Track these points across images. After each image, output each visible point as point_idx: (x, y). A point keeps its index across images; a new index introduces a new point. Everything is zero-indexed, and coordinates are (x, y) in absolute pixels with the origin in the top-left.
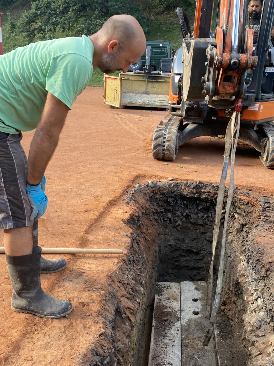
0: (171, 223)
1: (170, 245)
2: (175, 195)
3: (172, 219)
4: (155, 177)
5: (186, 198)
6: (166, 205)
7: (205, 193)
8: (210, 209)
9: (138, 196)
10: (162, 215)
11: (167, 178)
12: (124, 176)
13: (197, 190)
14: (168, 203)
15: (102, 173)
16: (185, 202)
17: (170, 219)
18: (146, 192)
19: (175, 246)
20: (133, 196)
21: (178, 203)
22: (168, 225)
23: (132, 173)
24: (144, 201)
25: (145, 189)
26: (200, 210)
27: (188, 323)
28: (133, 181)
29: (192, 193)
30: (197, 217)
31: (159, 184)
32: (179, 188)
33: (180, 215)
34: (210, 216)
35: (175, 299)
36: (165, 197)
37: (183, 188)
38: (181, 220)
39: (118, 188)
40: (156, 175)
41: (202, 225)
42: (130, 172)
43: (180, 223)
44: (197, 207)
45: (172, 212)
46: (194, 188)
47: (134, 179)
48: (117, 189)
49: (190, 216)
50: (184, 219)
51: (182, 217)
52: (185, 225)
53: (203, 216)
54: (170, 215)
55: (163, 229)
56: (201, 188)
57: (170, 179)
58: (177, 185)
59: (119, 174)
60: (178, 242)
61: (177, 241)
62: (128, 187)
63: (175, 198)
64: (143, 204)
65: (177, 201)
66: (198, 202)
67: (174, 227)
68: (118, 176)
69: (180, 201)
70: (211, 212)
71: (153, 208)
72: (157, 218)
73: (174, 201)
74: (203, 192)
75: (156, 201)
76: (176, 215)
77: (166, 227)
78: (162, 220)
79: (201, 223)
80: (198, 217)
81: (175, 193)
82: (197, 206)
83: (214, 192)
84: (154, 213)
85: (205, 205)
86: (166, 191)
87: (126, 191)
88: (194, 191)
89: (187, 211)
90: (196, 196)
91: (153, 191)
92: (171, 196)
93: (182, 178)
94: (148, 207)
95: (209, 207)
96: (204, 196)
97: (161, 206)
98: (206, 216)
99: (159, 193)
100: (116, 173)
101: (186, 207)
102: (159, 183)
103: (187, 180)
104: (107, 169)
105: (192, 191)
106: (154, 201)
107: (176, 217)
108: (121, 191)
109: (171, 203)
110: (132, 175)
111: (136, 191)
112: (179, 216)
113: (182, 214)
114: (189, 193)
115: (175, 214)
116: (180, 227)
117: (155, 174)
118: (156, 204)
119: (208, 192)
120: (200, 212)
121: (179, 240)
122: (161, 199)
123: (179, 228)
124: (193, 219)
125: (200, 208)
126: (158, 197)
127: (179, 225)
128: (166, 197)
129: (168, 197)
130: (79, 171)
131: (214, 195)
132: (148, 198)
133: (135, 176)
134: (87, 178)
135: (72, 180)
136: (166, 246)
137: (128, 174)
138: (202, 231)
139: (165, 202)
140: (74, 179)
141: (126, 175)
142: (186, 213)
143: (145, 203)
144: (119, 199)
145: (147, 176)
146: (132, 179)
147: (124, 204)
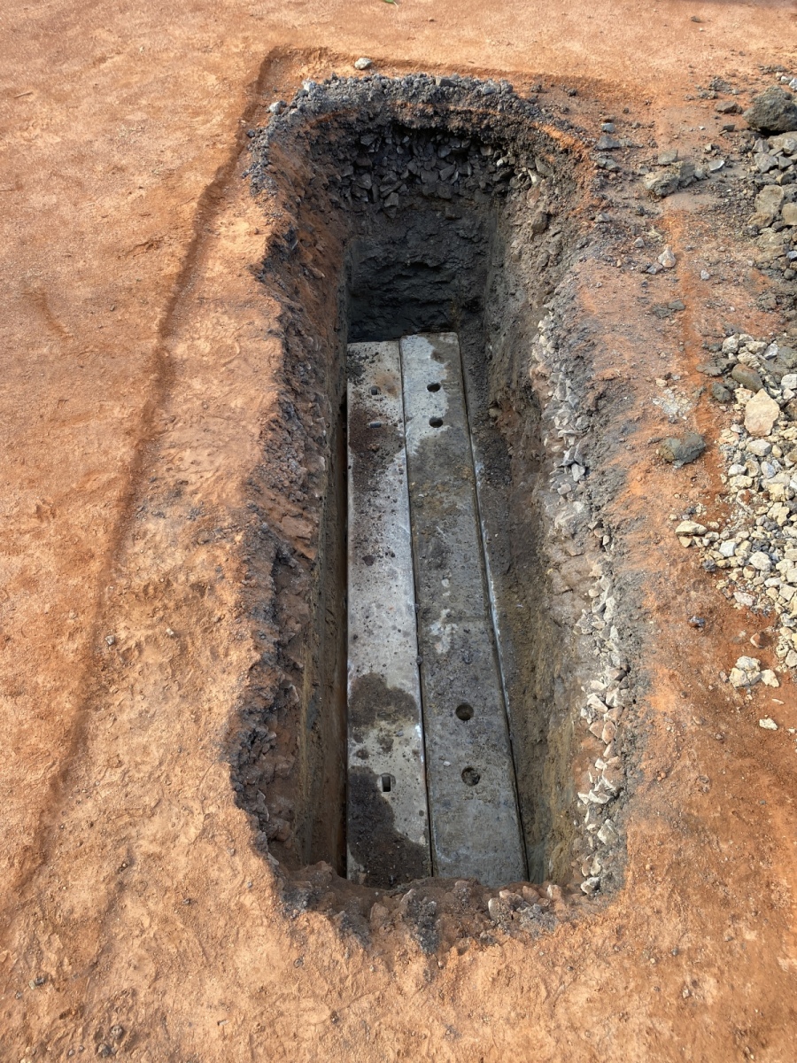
0: (371, 200)
1: (374, 259)
2: (380, 126)
3: (374, 191)
4: (320, 56)
5: (409, 130)
6: (355, 154)
7: (458, 113)
8: (470, 153)
9: (281, 148)
10: (347, 183)
11: (355, 59)
12: (232, 62)
13: (437, 105)
14: (363, 149)
15: (165, 56)
16: (406, 139)
17: (370, 192)
18: (302, 131)
19: (385, 259)
20: (266, 156)
21: (387, 144)
22: (365, 208)
23: (253, 48)
24: (299, 164)
25: (298, 121)
26: (444, 159)
27: (421, 450)
28: (260, 85)
29: (424, 115)
30: (436, 177)
31: (333, 92)
32: (389, 103)
33: (395, 179)
34: (469, 173)
35: (391, 390)
36: (351, 134)
37: (399, 102)
38: (395, 191)
39: (222, 125)
40: (321, 49)
41: (449, 200)
42: (246, 39)
43: (394, 200)
44: (436, 151)
45: (373, 169)
46: (428, 102)
47: (260, 76)
48: (219, 131)
49: (420, 178)
50: (404, 188)
51: (399, 183)
52: (408, 203)
53: (451, 177)
54: (367, 181)
55: (352, 221)
56: (448, 100)
57: (362, 62)
58: (383, 91)
59: (216, 57)
60: (391, 247)
61: (388, 246)
62: (250, 112)
63: (380, 133)
64: (296, 171)
65: (384, 139)
66: (439, 138)
67: (381, 210)
68: (214, 69)
69: (393, 137)
70: (472, 162)
71: (322, 172)
72: (335, 198)
73: (376, 141)
74: (453, 112)
75: (330, 150)
76: (385, 179)
77: (360, 215)
78: (349, 198)
79: (448, 195)
80: (440, 177)
81: (379, 121)
82: (438, 146)
83: (481, 110)
84: (327, 187)
86: (353, 118)
87: (244, 136)
88: (430, 110)
89: (411, 166)
90: (433, 125)
91: (320, 122)
92: (369, 129)
93: (394, 57)
94: (311, 175)
95: (468, 149)
96: (455, 123)
97: (345, 160)
98: (460, 174)
99: (336, 125)
100: (206, 50)
101: (409, 153)
102: (333, 85)
103: (409, 64)
104: (177, 33)
105: (422, 111)
106: (324, 153)
107: (386, 184)
108: (229, 138)
109: (369, 147)
110: (253, 56)
111: (272, 135)
112: (391, 183)
113: (398, 174)
114: (416, 115)
115: (382, 177)
116: (395, 209)
117: (317, 46)
118: (329, 158)
119: (465, 112)
120: (444, 164)
121: (394, 243)
122: (343, 142)
123: (392, 213)
124: (426, 187)
125: (443, 154)
126: (333, 138)
127: (392, 206)
128: (356, 132)
129: (361, 134)
130: (98, 53)
131: (481, 121)
132: (308, 148)
133: (262, 57)
134: (127, 85)
135: (84, 97)
136: (364, 263)
137: (241, 54)
138: (448, 213)
139: (353, 146)
140: (89, 95)
141: (237, 59)
142: (410, 171)
143: (301, 167)
144: (229, 173)
145: (296, 53)
146: (256, 79)
147: (247, 193)
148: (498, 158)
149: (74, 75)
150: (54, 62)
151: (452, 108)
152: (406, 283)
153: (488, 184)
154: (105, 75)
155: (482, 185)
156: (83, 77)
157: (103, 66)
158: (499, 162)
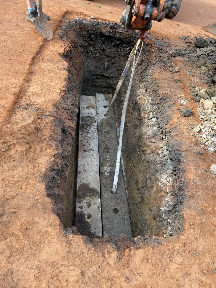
0: (92, 54)
1: (91, 71)
2: (97, 33)
3: (93, 52)
5: (105, 35)
6: (89, 40)
7: (119, 33)
8: (120, 45)
9: (69, 31)
10: (85, 48)
11: (90, 16)
12: (56, 10)
13: (113, 30)
14: (91, 39)
16: (103, 39)
17: (92, 52)
18: (75, 28)
19: (94, 71)
20: (65, 31)
21: (98, 39)
22: (90, 56)
23: (62, 9)
24: (73, 37)
25: (74, 25)
26: (113, 46)
27: (102, 122)
28: (64, 17)
29: (109, 32)
30: (110, 51)
32: (100, 27)
33: (99, 49)
34: (119, 51)
35: (93, 108)
36: (88, 33)
37: (102, 27)
38: (99, 53)
40: (81, 13)
41: (113, 58)
42: (60, 7)
43: (98, 55)
44: (111, 44)
45: (93, 46)
46: (110, 28)
49: (106, 50)
50: (101, 52)
52: (102, 57)
53: (114, 51)
54: (91, 48)
55: (86, 59)
56: (116, 29)
57: (92, 17)
58: (98, 24)
59: (51, 9)
60: (96, 69)
61: (95, 68)
62: (60, 22)
63: (96, 35)
64: (73, 38)
65: (97, 37)
66: (112, 40)
67: (94, 57)
69: (100, 38)
70: (121, 48)
71: (80, 42)
72: (82, 50)
73: (95, 37)
74: (117, 32)
75: (82, 36)
76: (96, 49)
77: (88, 57)
78: (86, 52)
79: (113, 56)
80: (111, 51)
81: (96, 31)
82: (111, 42)
83: (125, 32)
84: (80, 47)
85: (117, 42)
86: (90, 29)
87: (58, 26)
88: (111, 31)
89: (104, 46)
90: (111, 35)
91: (80, 27)
92: (93, 33)
93: (101, 18)
94: (76, 41)
95: (119, 44)
96: (117, 35)
97: (86, 41)
98: (117, 51)
99: (84, 30)
100: (48, 7)
101: (103, 43)
102: (84, 20)
103: (106, 20)
105: (109, 30)
106: (80, 37)
107: (96, 50)
108: (55, 25)
109: (93, 39)
110: (62, 10)
111: (67, 27)
113: (100, 48)
114: (107, 31)
117: (80, 12)
118: (81, 38)
119: (120, 32)
120: (113, 47)
121: (97, 67)
122: (86, 35)
123: (97, 59)
124: (107, 53)
125: (113, 45)
126: (83, 33)
127: (98, 57)
128: (90, 33)
129: (91, 34)
131: (125, 35)
136: (88, 72)
137: (58, 9)
138: (113, 61)
139: (88, 37)
142: (103, 48)
143: (74, 38)
145: (74, 13)
146: (63, 15)
148: (128, 47)
149: (9, 5)
151: (117, 31)
152: (99, 80)
153: (124, 54)
154: (18, 6)
155: (123, 54)
157: (17, 5)
158: (128, 48)
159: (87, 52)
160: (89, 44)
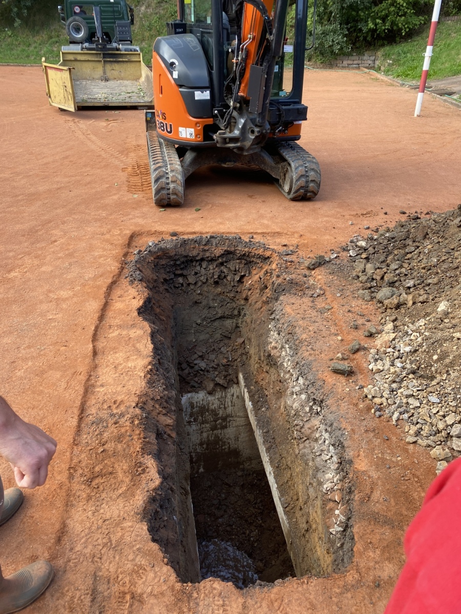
2: (185, 257)
6: (174, 269)
10: (171, 282)
12: (115, 238)
14: (177, 267)
17: (181, 285)
18: (150, 260)
23: (124, 232)
24: (149, 272)
25: (148, 256)
28: (129, 245)
31: (162, 245)
32: (188, 247)
36: (172, 260)
37: (192, 246)
42: (120, 229)
45: (183, 275)
46: (205, 245)
47: (129, 242)
54: (181, 280)
55: (175, 298)
58: (184, 243)
59: (108, 236)
62: (125, 255)
64: (148, 276)
68: (107, 241)
78: (173, 288)
81: (184, 254)
84: (163, 283)
87: (123, 264)
88: (206, 248)
91: (158, 256)
93: (188, 231)
100: (103, 234)
102: (162, 242)
103: (195, 233)
105: (202, 249)
110: (125, 235)
114: (200, 251)
118: (162, 271)
122: (169, 264)
128: (174, 260)
130: (53, 239)
132: (153, 267)
133: (129, 235)
134: (67, 249)
135: (47, 255)
137: (119, 235)
139: (173, 266)
140: (51, 254)
141: (117, 236)
144: (118, 277)
145: (144, 233)
146: (127, 243)
147: (128, 284)
150: (33, 244)
154: (57, 246)
156: (47, 248)
157: (55, 243)
159: (175, 287)
160: (176, 275)
